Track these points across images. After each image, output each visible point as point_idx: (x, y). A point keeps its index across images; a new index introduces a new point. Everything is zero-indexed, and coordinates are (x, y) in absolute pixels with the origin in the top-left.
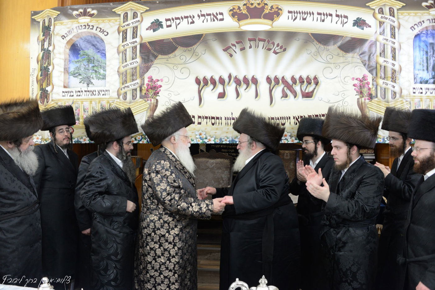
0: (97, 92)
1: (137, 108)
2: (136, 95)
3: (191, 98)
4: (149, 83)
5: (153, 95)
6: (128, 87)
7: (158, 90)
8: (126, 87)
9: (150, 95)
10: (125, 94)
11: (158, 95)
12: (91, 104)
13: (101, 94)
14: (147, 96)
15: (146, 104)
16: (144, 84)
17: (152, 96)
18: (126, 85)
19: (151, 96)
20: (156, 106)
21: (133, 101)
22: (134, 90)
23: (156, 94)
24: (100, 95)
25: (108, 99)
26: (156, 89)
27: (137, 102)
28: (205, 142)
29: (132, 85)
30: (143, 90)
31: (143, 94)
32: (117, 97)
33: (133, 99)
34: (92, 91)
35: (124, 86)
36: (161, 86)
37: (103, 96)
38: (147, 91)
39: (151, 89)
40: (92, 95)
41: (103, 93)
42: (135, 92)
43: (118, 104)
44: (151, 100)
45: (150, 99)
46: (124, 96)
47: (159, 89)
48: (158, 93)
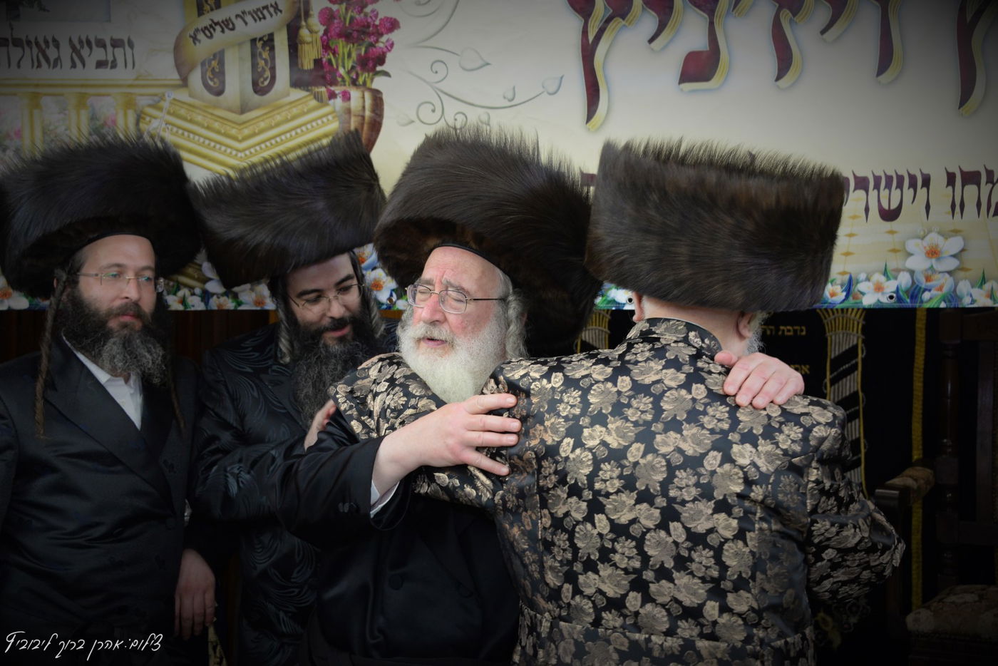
0: (66, 51)
1: (279, 135)
2: (273, 69)
3: (543, 87)
4: (335, 7)
5: (358, 69)
6: (227, 25)
7: (381, 45)
8: (218, 28)
9: (342, 71)
10: (214, 63)
11: (379, 68)
12: (36, 112)
13: (91, 62)
14: (328, 77)
15: (326, 115)
16: (307, 15)
17: (354, 75)
18: (219, 16)
19: (349, 73)
20: (376, 126)
21: (257, 98)
22: (259, 44)
23: (373, 62)
24: (84, 65)
25: (130, 86)
26: (372, 39)
27: (281, 107)
28: (614, 301)
29: (249, 18)
30: (303, 42)
31: (308, 64)
32: (176, 76)
33: (256, 92)
34: (37, 44)
35: (205, 21)
36: (393, 25)
37: (100, 70)
38: (326, 47)
39: (347, 36)
40: (39, 66)
41: (99, 54)
42: (265, 55)
43: (183, 112)
44: (346, 97)
45: (343, 88)
46: (209, 74)
47: (384, 39)
48: (381, 60)
